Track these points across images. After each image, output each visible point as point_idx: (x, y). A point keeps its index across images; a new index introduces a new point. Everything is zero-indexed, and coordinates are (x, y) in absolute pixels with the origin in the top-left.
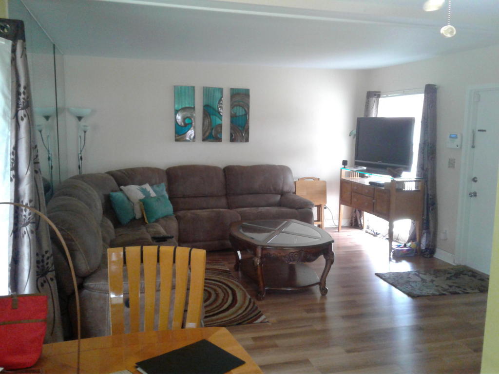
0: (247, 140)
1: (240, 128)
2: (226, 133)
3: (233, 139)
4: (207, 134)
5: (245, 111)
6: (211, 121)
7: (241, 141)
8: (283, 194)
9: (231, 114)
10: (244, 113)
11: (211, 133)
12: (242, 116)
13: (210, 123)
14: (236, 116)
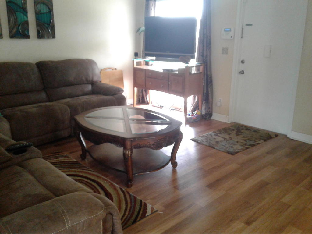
0: (54, 37)
1: (46, 25)
2: (32, 30)
3: (40, 36)
4: (14, 30)
5: (49, 8)
6: (17, 18)
7: (48, 38)
8: (93, 83)
9: (36, 11)
10: (48, 10)
11: (18, 30)
12: (46, 13)
13: (16, 20)
14: (41, 14)
